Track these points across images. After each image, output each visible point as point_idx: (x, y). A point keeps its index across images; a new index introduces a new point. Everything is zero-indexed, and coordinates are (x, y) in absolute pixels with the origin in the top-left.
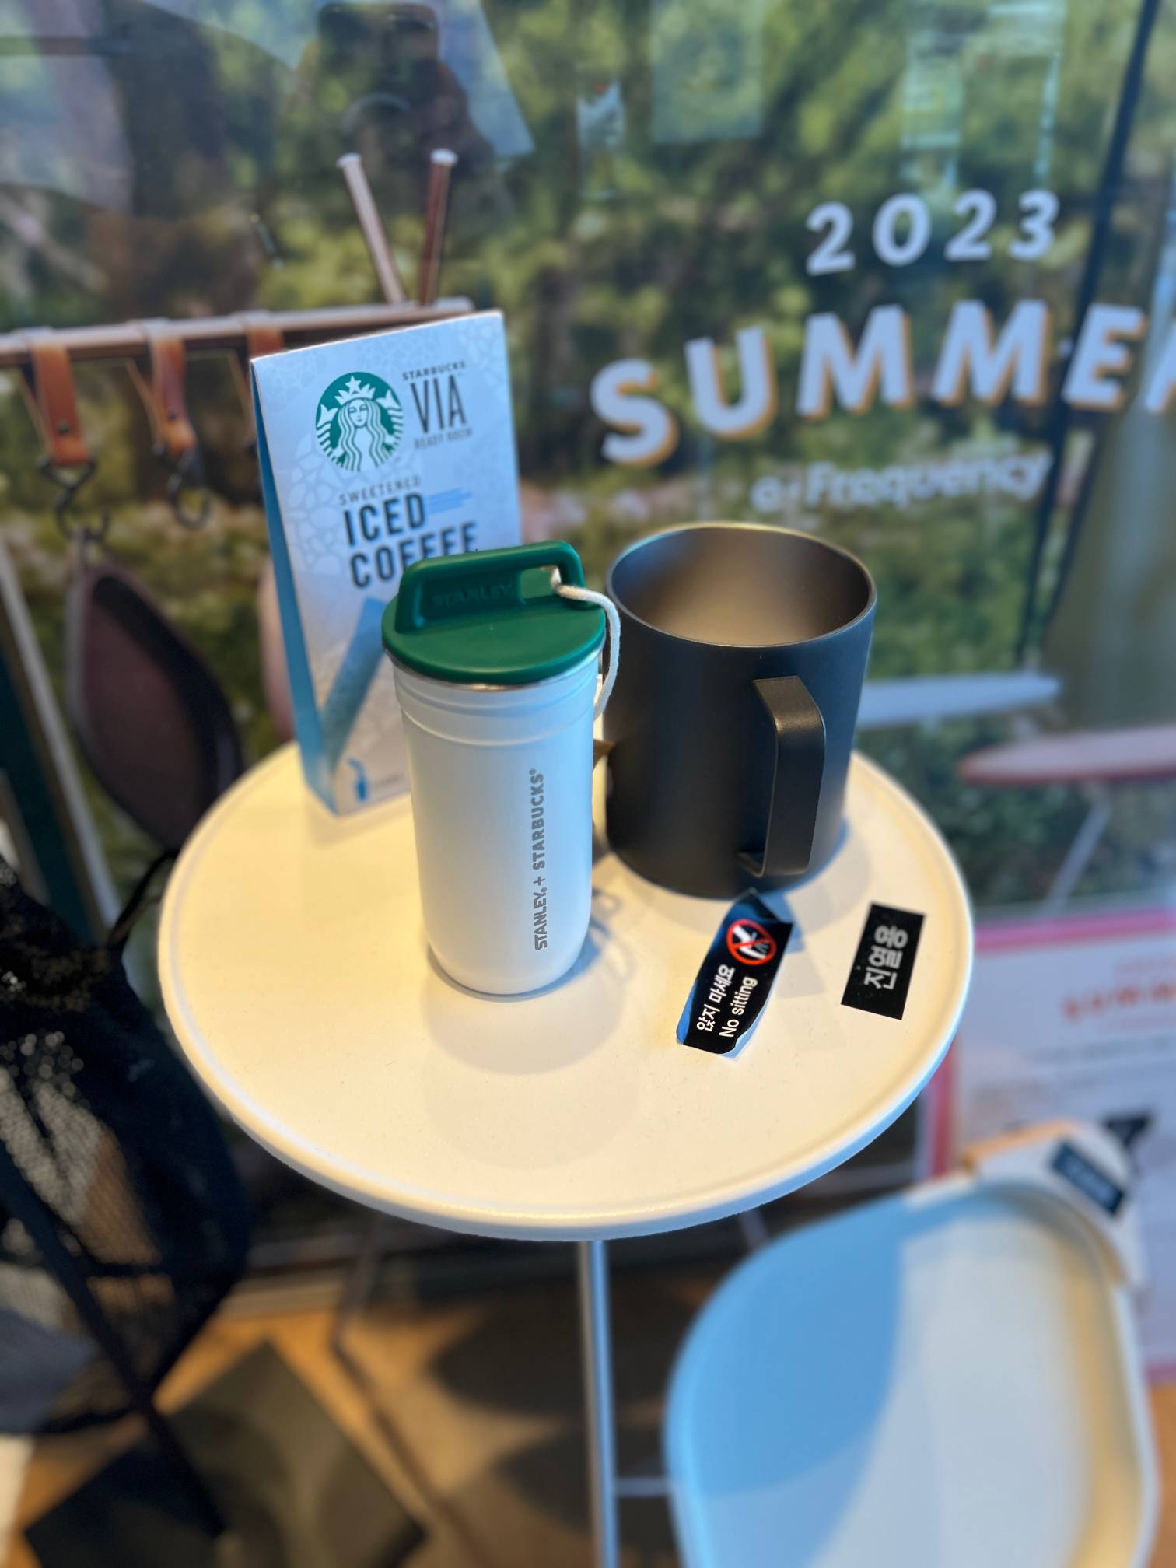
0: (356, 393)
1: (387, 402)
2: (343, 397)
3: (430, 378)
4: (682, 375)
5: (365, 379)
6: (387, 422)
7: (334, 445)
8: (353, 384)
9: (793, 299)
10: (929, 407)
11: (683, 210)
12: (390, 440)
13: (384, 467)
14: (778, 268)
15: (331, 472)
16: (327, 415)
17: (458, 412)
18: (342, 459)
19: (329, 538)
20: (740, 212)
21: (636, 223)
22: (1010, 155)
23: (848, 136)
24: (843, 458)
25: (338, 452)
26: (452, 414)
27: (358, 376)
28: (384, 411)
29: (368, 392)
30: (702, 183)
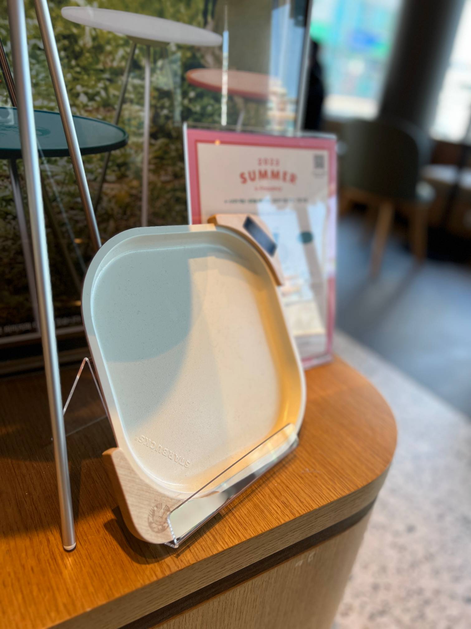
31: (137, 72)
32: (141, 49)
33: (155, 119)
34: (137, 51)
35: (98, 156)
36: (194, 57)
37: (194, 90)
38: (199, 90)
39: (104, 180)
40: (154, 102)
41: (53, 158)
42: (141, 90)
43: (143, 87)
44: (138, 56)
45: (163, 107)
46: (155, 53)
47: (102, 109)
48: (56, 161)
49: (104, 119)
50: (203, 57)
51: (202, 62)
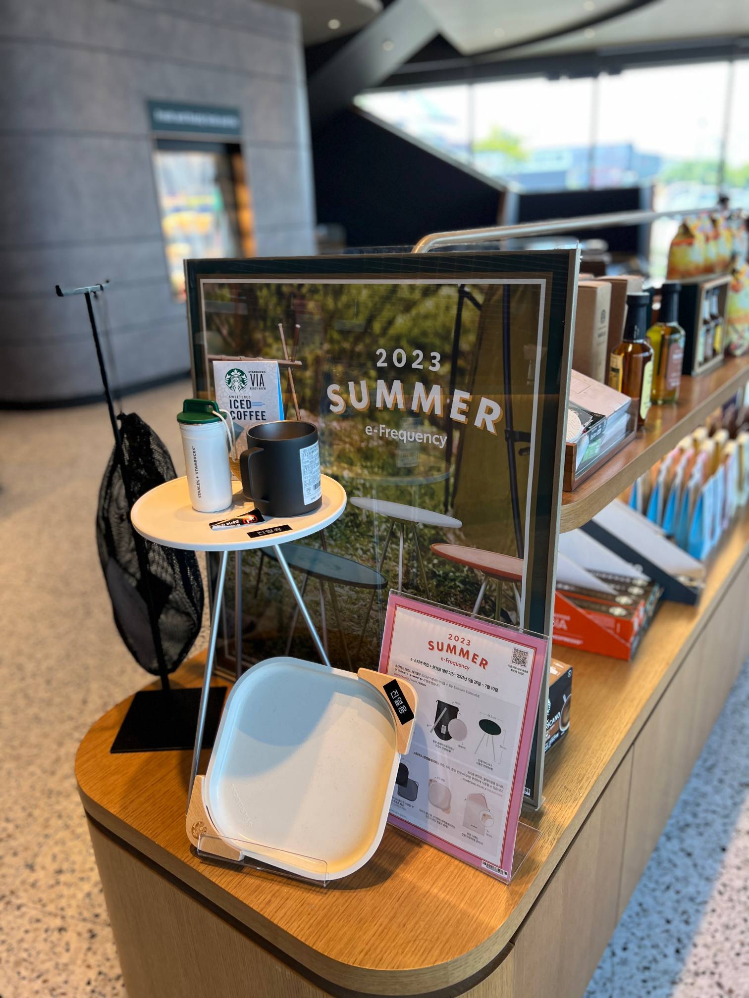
0: (236, 373)
1: (244, 377)
2: (233, 374)
3: (256, 374)
4: (347, 391)
5: (239, 370)
6: (243, 381)
7: (229, 384)
8: (236, 371)
9: (373, 373)
10: (411, 413)
11: (347, 345)
12: (243, 386)
13: (241, 392)
14: (369, 364)
15: (227, 389)
16: (228, 377)
17: (262, 383)
18: (230, 387)
19: (226, 405)
20: (360, 348)
21: (336, 347)
22: (426, 340)
23: (385, 330)
24: (388, 424)
25: (230, 386)
26: (261, 383)
27: (237, 369)
28: (243, 379)
29: (239, 374)
30: (351, 339)
31: (395, 540)
32: (397, 526)
33: (407, 573)
34: (395, 527)
35: (368, 590)
36: (438, 533)
37: (436, 558)
38: (441, 559)
39: (371, 608)
40: (406, 562)
41: (342, 585)
42: (397, 553)
43: (398, 550)
44: (395, 529)
45: (413, 567)
46: (407, 529)
47: (371, 560)
48: (343, 587)
49: (372, 567)
50: (445, 535)
51: (445, 538)
